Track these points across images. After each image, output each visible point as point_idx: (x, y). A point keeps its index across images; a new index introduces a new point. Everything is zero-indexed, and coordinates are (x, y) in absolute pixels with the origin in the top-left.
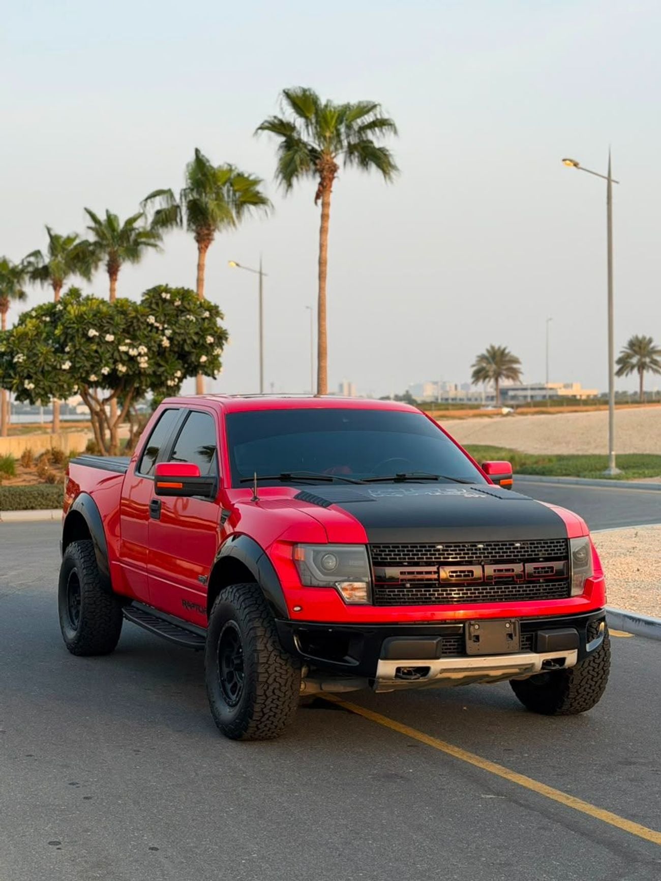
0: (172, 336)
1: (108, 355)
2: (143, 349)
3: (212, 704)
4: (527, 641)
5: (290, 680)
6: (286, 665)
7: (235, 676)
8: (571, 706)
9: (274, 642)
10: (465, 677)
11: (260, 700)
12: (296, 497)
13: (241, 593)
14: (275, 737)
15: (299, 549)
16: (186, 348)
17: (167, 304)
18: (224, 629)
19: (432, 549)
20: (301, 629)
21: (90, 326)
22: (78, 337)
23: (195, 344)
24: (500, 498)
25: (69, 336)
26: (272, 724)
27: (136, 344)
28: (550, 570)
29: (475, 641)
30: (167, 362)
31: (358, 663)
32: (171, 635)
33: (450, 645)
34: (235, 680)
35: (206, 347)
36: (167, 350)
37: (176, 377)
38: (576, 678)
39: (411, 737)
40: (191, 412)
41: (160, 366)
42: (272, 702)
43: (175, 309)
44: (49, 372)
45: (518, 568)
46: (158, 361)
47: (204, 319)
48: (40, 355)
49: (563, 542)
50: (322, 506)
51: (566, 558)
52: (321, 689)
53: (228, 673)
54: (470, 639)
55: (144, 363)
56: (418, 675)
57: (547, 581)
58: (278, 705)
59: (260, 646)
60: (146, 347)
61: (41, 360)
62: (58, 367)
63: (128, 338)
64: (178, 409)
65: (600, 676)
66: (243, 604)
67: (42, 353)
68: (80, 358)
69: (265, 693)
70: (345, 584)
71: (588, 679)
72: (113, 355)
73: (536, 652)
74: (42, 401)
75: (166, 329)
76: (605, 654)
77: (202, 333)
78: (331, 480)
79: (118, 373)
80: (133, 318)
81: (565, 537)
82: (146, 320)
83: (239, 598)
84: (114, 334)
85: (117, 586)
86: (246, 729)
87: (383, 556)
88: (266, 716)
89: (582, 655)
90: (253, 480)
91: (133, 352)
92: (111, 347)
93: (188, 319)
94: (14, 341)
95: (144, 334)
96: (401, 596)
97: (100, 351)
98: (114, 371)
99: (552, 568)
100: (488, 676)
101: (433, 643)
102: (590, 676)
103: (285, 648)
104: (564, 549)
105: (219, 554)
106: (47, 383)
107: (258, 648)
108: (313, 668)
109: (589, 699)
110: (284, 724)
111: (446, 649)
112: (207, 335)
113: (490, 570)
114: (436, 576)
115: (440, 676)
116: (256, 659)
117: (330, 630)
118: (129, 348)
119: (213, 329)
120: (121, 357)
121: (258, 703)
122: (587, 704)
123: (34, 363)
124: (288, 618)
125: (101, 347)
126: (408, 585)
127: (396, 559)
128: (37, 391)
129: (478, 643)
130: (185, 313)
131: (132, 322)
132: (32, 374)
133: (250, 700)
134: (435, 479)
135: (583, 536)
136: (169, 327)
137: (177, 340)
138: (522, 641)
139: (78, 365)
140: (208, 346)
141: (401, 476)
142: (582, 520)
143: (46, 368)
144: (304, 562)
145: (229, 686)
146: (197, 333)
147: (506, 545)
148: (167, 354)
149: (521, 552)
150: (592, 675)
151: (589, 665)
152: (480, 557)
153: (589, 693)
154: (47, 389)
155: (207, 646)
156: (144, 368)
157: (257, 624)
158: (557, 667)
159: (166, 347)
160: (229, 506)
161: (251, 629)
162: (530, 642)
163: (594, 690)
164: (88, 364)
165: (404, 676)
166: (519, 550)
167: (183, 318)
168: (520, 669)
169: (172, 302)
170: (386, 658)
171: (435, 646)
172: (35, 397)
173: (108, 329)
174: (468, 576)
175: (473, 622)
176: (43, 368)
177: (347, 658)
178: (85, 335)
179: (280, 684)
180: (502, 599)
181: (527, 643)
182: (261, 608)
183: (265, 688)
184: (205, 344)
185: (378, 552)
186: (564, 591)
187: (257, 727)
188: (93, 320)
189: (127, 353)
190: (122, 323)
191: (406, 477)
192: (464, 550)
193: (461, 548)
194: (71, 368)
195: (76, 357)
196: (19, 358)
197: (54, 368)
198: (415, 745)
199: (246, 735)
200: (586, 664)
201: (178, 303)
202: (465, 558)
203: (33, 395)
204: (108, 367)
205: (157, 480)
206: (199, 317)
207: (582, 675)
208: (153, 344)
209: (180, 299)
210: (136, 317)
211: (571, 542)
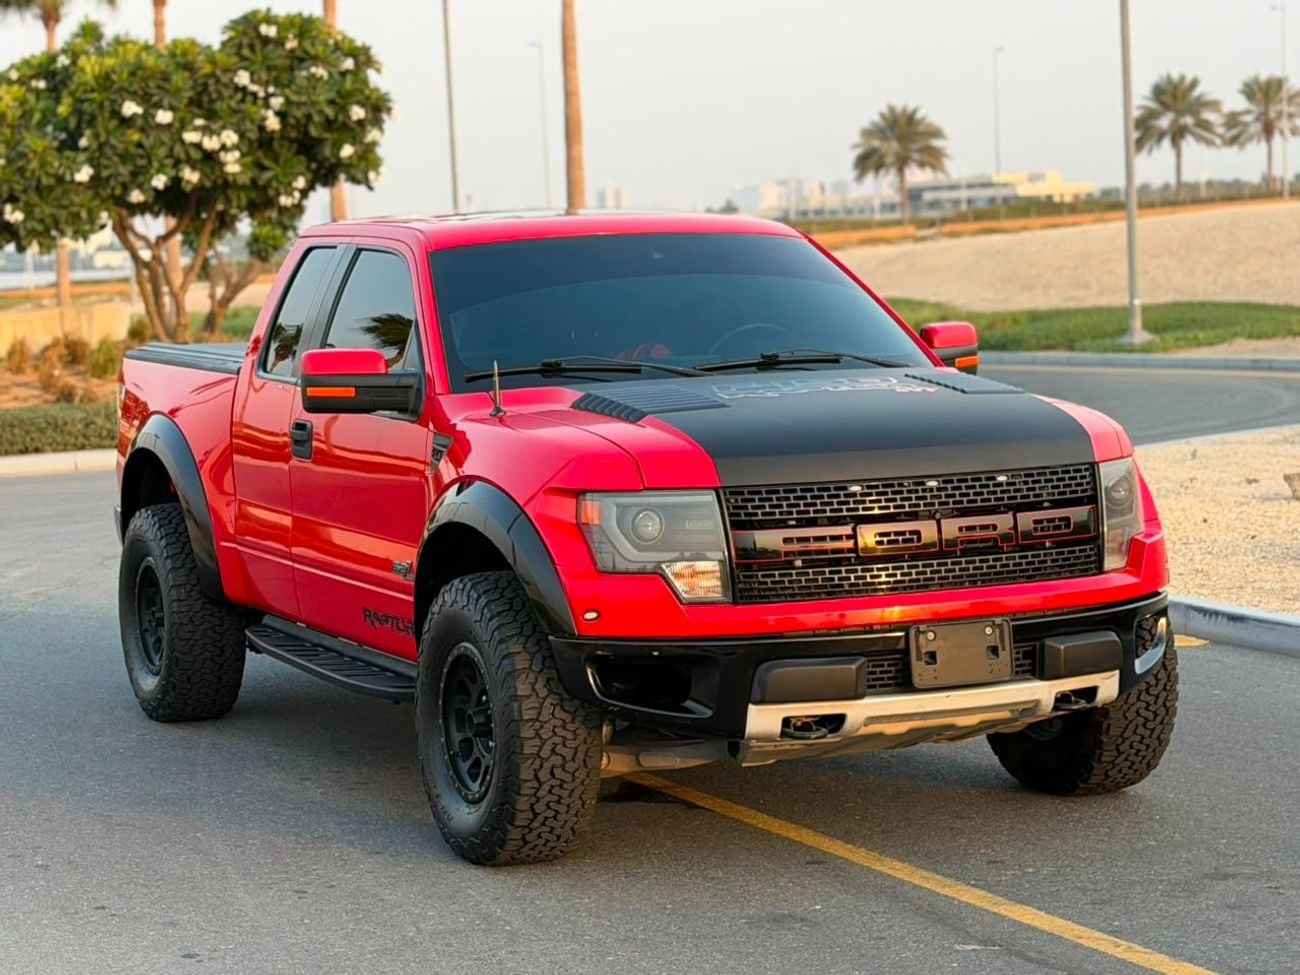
0: (284, 109)
1: (162, 151)
2: (230, 137)
3: (433, 800)
4: (1025, 658)
5: (582, 748)
6: (573, 721)
7: (475, 746)
8: (1107, 776)
9: (548, 680)
10: (911, 731)
11: (527, 789)
12: (576, 406)
13: (482, 590)
14: (556, 857)
15: (589, 503)
16: (313, 131)
17: (271, 47)
18: (450, 659)
19: (842, 493)
20: (599, 653)
21: (125, 95)
22: (103, 118)
23: (329, 124)
24: (963, 391)
25: (84, 119)
26: (550, 832)
27: (215, 126)
28: (1063, 523)
29: (928, 663)
30: (276, 160)
31: (709, 713)
32: (348, 676)
33: (881, 672)
34: (476, 754)
35: (351, 130)
36: (277, 136)
37: (296, 189)
38: (1115, 725)
39: (811, 847)
40: (359, 251)
41: (263, 168)
42: (550, 792)
43: (287, 57)
44: (51, 188)
45: (1003, 522)
46: (259, 158)
47: (343, 74)
48: (31, 155)
49: (1086, 470)
50: (627, 420)
51: (1093, 499)
52: (639, 764)
53: (461, 742)
54: (919, 659)
55: (232, 163)
56: (824, 730)
57: (1058, 545)
58: (560, 797)
59: (522, 689)
60: (236, 131)
61: (34, 164)
62: (68, 177)
63: (199, 116)
64: (334, 247)
65: (1159, 719)
66: (486, 610)
67: (35, 152)
68: (109, 159)
69: (536, 776)
70: (679, 566)
71: (1137, 726)
72: (171, 150)
73: (1043, 677)
74: (41, 245)
75: (273, 95)
76: (1169, 676)
77: (341, 102)
78: (638, 371)
79: (183, 184)
80: (208, 76)
81: (1092, 461)
82: (232, 80)
83: (477, 600)
84: (172, 108)
85: (232, 589)
86: (503, 843)
87: (750, 511)
88: (540, 819)
89: (1127, 681)
90: (492, 376)
91: (211, 143)
92: (168, 134)
93: (313, 75)
95: (229, 107)
96: (787, 585)
97: (147, 143)
98: (176, 181)
99: (1067, 519)
100: (952, 727)
101: (851, 669)
102: (1143, 720)
103: (570, 690)
104: (1088, 483)
105: (432, 520)
106: (48, 210)
107: (519, 693)
108: (622, 724)
109: (1140, 763)
110: (574, 832)
111: (874, 680)
112: (352, 103)
113: (952, 528)
114: (850, 544)
115: (864, 731)
116: (516, 713)
117: (656, 653)
118: (204, 135)
119: (362, 92)
120: (187, 154)
121: (524, 795)
122: (1136, 771)
123: (21, 171)
124: (574, 635)
125: (148, 136)
126: (799, 563)
127: (774, 514)
128: (30, 226)
129: (934, 666)
130: (305, 64)
131: (205, 85)
132: (17, 194)
133: (509, 789)
134: (834, 361)
135: (1122, 457)
136: (278, 92)
137: (295, 117)
138: (1017, 659)
139: (105, 173)
140: (353, 125)
141: (769, 357)
142: (1119, 427)
143: (45, 181)
144: (599, 526)
145: (464, 766)
146: (331, 102)
147: (980, 479)
148: (276, 145)
149: (1008, 491)
150: (1145, 718)
151: (1138, 699)
152: (933, 504)
153: (1139, 751)
154: (49, 221)
155: (418, 692)
156: (234, 174)
157: (515, 647)
158: (1083, 704)
159: (273, 132)
160: (445, 427)
161: (503, 658)
162: (1029, 661)
163: (1148, 746)
164: (124, 171)
165: (798, 734)
166: (1005, 488)
167: (304, 73)
168: (1012, 711)
169: (280, 42)
170: (761, 702)
171: (854, 672)
172: (26, 237)
173: (160, 101)
174: (911, 540)
175: (923, 627)
176: (39, 181)
177: (689, 704)
178: (116, 113)
179: (564, 757)
180: (975, 582)
181: (1026, 662)
182: (521, 618)
183: (537, 767)
184: (347, 121)
185: (740, 504)
186: (1091, 563)
187: (523, 839)
188: (131, 84)
189: (198, 146)
190: (187, 87)
191: (780, 359)
192: (901, 492)
193: (897, 488)
194: (93, 178)
195: (100, 157)
197: (60, 180)
198: (819, 860)
199: (504, 855)
200: (1133, 699)
201: (291, 44)
202: (903, 507)
203: (22, 232)
204: (165, 173)
205: (307, 382)
206: (334, 70)
207: (1126, 718)
208: (248, 125)
209: (295, 36)
210: (213, 75)
211: (1102, 470)
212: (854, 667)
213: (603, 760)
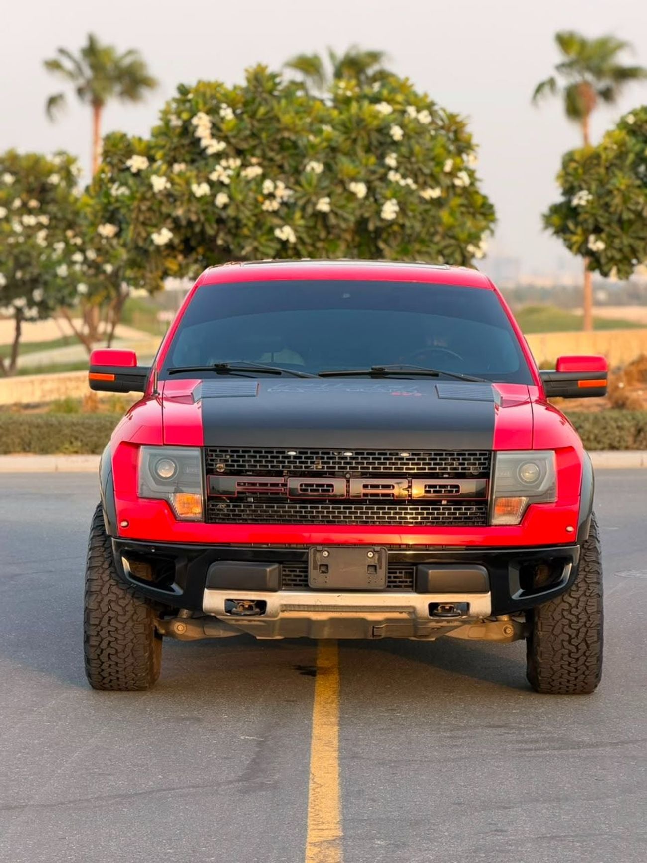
15: (140, 452)
19: (282, 455)
20: (126, 548)
28: (454, 489)
29: (322, 572)
31: (182, 592)
33: (294, 575)
44: (630, 222)
45: (400, 485)
48: (615, 192)
49: (480, 454)
51: (485, 475)
52: (204, 633)
54: (315, 568)
56: (258, 611)
61: (617, 201)
67: (618, 189)
70: (179, 496)
74: (619, 271)
81: (487, 449)
87: (219, 462)
94: (576, 169)
96: (236, 513)
99: (457, 486)
104: (483, 464)
106: (626, 240)
111: (289, 580)
113: (357, 485)
114: (279, 489)
117: (153, 551)
123: (607, 205)
124: (117, 536)
127: (234, 466)
128: (609, 254)
129: (327, 574)
132: (602, 226)
135: (532, 449)
141: (378, 370)
147: (385, 454)
149: (408, 464)
152: (345, 468)
154: (626, 250)
166: (405, 461)
170: (212, 587)
172: (607, 264)
175: (319, 548)
176: (621, 215)
185: (214, 458)
186: (478, 518)
192: (323, 458)
193: (320, 455)
196: (580, 198)
202: (323, 468)
203: (603, 260)
211: (501, 456)
212: (268, 569)
213: (180, 628)
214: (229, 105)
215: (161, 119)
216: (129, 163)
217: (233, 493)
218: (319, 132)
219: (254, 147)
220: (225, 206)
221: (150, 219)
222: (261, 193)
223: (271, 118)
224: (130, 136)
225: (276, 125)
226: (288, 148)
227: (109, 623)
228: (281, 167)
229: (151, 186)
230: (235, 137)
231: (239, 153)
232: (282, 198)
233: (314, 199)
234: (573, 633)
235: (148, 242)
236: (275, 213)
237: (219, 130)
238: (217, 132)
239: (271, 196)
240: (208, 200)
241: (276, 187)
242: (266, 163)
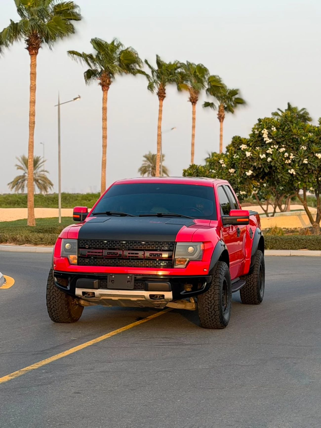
19: (102, 242)
29: (112, 283)
31: (69, 289)
33: (104, 284)
45: (141, 253)
49: (171, 243)
51: (172, 250)
54: (109, 281)
73: (145, 290)
81: (173, 241)
99: (161, 254)
104: (171, 247)
113: (126, 253)
114: (101, 254)
117: (62, 274)
147: (137, 242)
166: (143, 245)
170: (78, 287)
171: (94, 283)
174: (116, 255)
175: (111, 274)
181: (142, 286)
185: (81, 243)
193: (114, 242)
202: (115, 247)
205: (75, 213)
211: (178, 244)
212: (95, 281)
213: (82, 302)
214: (275, 126)
215: (252, 131)
216: (241, 147)
217: (86, 255)
218: (307, 135)
219: (283, 141)
220: (271, 162)
221: (245, 166)
222: (284, 157)
223: (290, 131)
224: (241, 137)
225: (291, 133)
226: (295, 141)
227: (53, 299)
228: (293, 148)
229: (245, 155)
230: (275, 137)
231: (278, 143)
232: (292, 159)
233: (302, 159)
234: (210, 307)
235: (244, 175)
236: (289, 164)
237: (271, 135)
238: (270, 136)
239: (288, 158)
240: (265, 160)
241: (290, 155)
242: (287, 147)
